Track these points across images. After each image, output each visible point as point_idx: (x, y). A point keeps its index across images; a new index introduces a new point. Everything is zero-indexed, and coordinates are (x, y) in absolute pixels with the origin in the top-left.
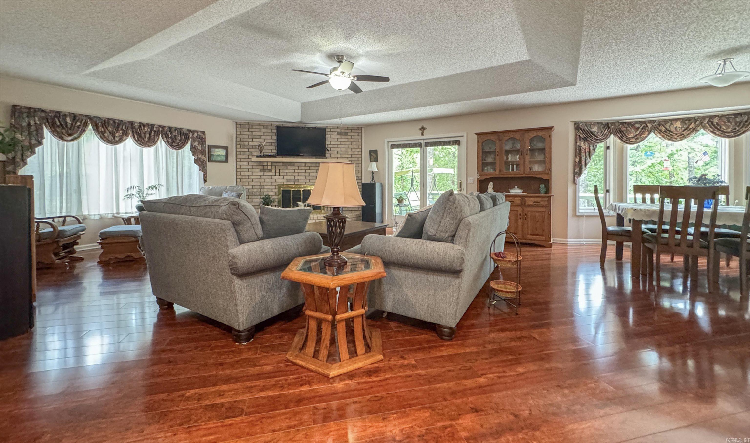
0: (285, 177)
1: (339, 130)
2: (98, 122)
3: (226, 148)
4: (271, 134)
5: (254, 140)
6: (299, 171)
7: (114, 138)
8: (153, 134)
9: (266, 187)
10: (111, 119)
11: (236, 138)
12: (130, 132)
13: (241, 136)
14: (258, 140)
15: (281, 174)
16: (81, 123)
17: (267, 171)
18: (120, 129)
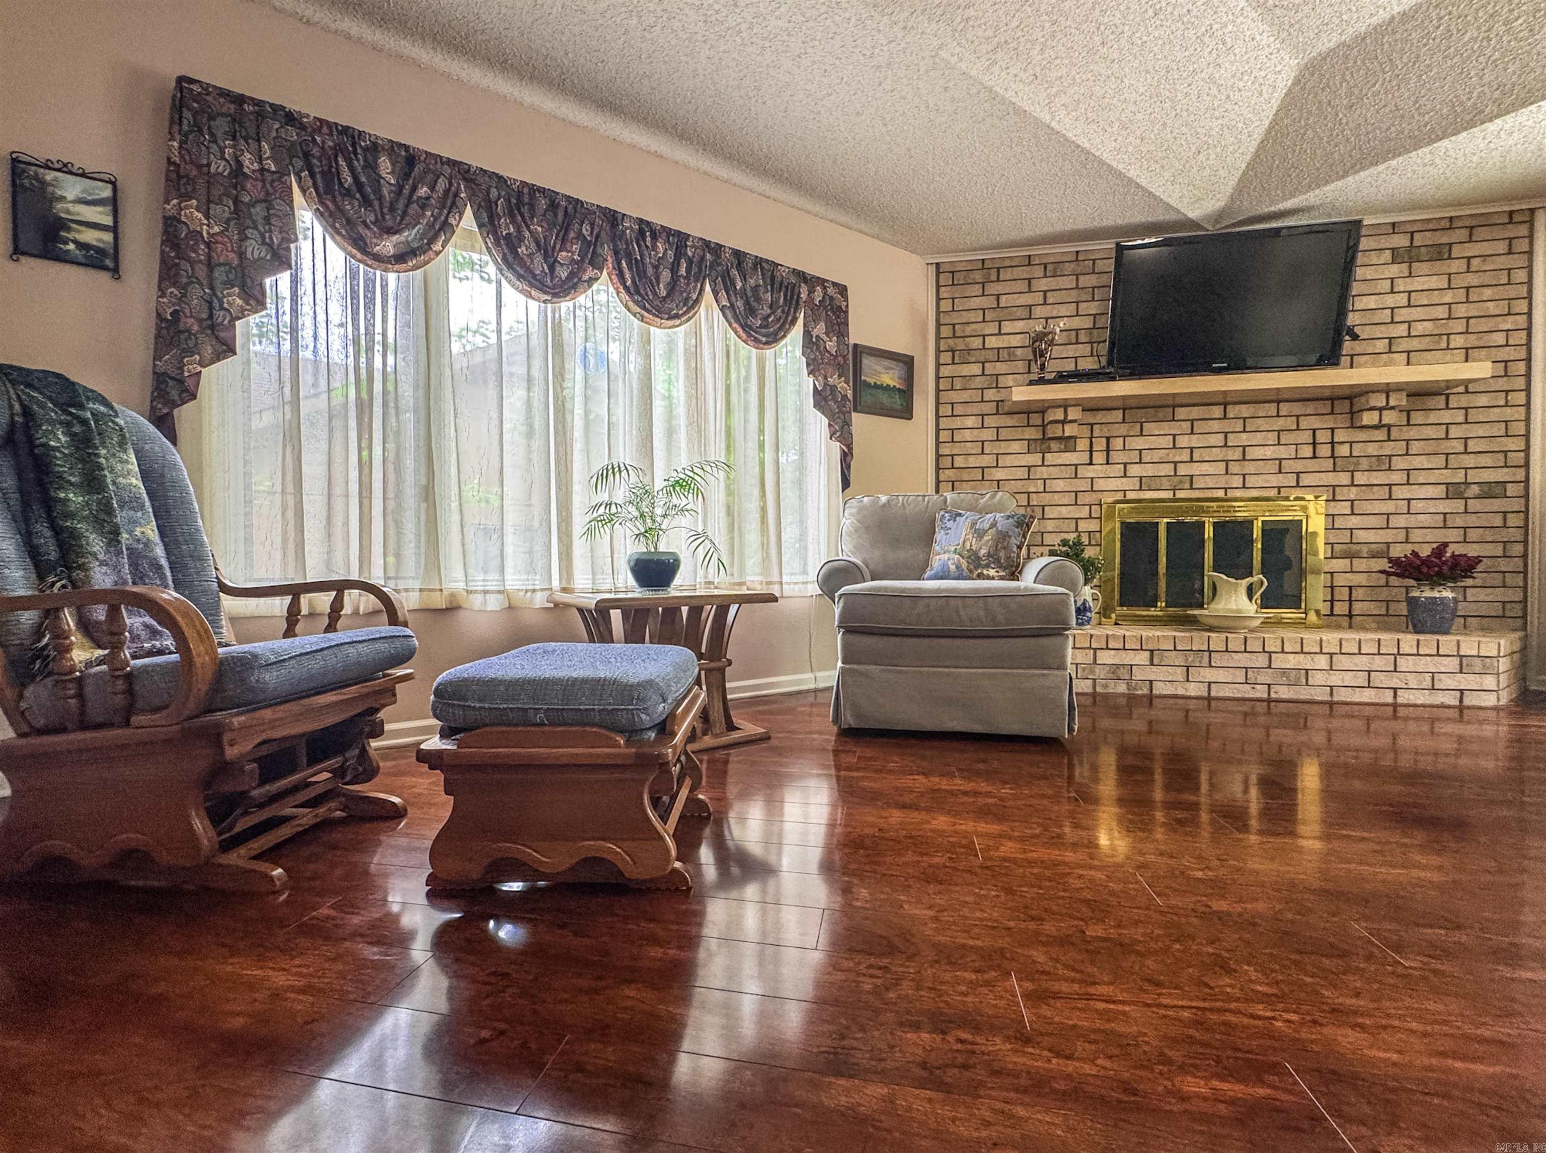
0: (1134, 470)
1: (1401, 241)
2: (494, 193)
3: (907, 362)
4: (1074, 295)
5: (1007, 327)
6: (1195, 441)
7: (552, 268)
8: (683, 271)
9: (1050, 512)
10: (542, 191)
11: (938, 324)
12: (606, 251)
13: (955, 318)
14: (1020, 326)
15: (1116, 457)
16: (432, 188)
17: (1054, 445)
18: (572, 235)
